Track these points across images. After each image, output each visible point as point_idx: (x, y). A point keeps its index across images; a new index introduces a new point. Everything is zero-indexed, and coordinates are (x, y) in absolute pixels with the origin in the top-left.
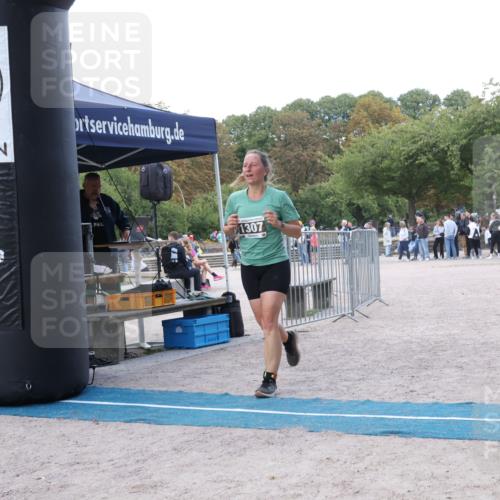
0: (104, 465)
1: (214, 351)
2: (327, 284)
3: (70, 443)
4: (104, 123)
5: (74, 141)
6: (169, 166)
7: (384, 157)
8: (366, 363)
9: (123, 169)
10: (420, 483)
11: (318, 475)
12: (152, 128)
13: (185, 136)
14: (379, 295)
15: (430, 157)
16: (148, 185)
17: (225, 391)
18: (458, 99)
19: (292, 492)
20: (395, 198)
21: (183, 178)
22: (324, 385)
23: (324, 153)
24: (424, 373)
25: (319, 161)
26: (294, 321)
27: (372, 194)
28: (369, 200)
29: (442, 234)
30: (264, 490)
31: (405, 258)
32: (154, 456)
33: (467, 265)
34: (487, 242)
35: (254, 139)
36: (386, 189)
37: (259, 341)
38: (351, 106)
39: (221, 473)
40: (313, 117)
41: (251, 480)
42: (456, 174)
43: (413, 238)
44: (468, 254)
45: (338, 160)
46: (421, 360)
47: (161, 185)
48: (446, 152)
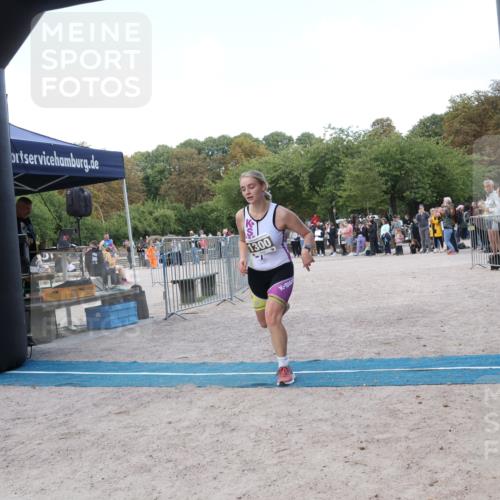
0: (40, 419)
2: (211, 278)
3: (13, 403)
4: (35, 156)
5: (11, 172)
6: (89, 190)
8: (241, 335)
9: (56, 192)
10: (280, 420)
11: (204, 418)
12: (73, 160)
13: (99, 165)
15: (288, 181)
16: (72, 204)
17: (133, 360)
18: (306, 139)
19: (184, 432)
22: (209, 353)
23: (209, 179)
25: (205, 185)
26: (187, 306)
29: (298, 238)
30: (163, 432)
32: (78, 411)
37: (160, 322)
38: (228, 145)
39: (130, 421)
40: (199, 153)
41: (153, 425)
42: (307, 194)
45: (219, 185)
47: (83, 204)
48: (298, 178)
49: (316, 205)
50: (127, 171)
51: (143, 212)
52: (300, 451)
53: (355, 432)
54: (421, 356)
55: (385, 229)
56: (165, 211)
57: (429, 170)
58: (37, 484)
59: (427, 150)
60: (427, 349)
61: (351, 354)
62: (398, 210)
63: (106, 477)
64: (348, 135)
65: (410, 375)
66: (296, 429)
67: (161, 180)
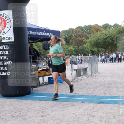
1: (60, 84)
2: (86, 69)
3: (27, 105)
4: (34, 32)
5: (27, 37)
8: (95, 87)
9: (39, 43)
10: (108, 114)
11: (84, 113)
12: (45, 33)
14: (98, 71)
15: (109, 39)
16: (44, 46)
17: (62, 94)
18: (116, 26)
19: (78, 116)
20: (101, 49)
22: (85, 92)
23: (85, 38)
24: (108, 89)
25: (84, 40)
26: (78, 77)
27: (96, 48)
28: (95, 49)
29: (112, 57)
30: (72, 116)
31: (104, 63)
32: (46, 108)
33: (118, 64)
34: (123, 59)
35: (68, 35)
36: (99, 47)
38: (91, 28)
39: (62, 112)
40: (82, 31)
41: (69, 114)
42: (116, 43)
43: (106, 58)
44: (118, 62)
45: (88, 40)
46: (108, 86)
47: (47, 46)
48: (113, 38)
51: (65, 48)
56: (71, 48)
66: (113, 118)
67: (70, 39)
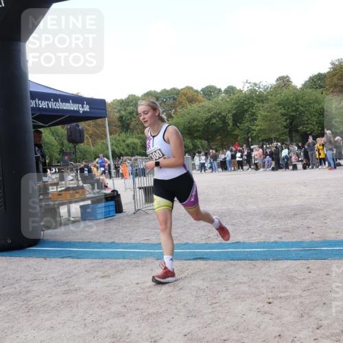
0: (49, 280)
3: (32, 270)
4: (46, 102)
6: (82, 125)
7: (194, 120)
10: (213, 283)
12: (72, 104)
13: (90, 108)
15: (218, 119)
16: (71, 135)
17: (112, 241)
18: (230, 90)
19: (148, 290)
20: (200, 141)
21: (91, 132)
27: (189, 139)
29: (225, 158)
30: (133, 289)
32: (75, 275)
35: (128, 111)
36: (196, 136)
37: (131, 215)
38: (177, 94)
39: (110, 282)
41: (126, 285)
42: (231, 128)
47: (78, 135)
48: (225, 117)
49: (237, 136)
50: (108, 113)
51: (119, 140)
52: (227, 304)
53: (265, 292)
54: (310, 240)
55: (285, 152)
56: (134, 140)
57: (316, 111)
58: (48, 324)
59: (314, 97)
60: (315, 235)
61: (262, 238)
62: (294, 139)
63: (94, 320)
64: (259, 88)
65: (302, 253)
66: (224, 289)
67: (131, 118)
